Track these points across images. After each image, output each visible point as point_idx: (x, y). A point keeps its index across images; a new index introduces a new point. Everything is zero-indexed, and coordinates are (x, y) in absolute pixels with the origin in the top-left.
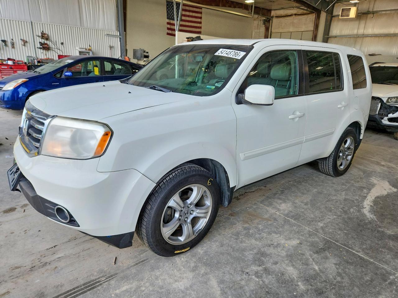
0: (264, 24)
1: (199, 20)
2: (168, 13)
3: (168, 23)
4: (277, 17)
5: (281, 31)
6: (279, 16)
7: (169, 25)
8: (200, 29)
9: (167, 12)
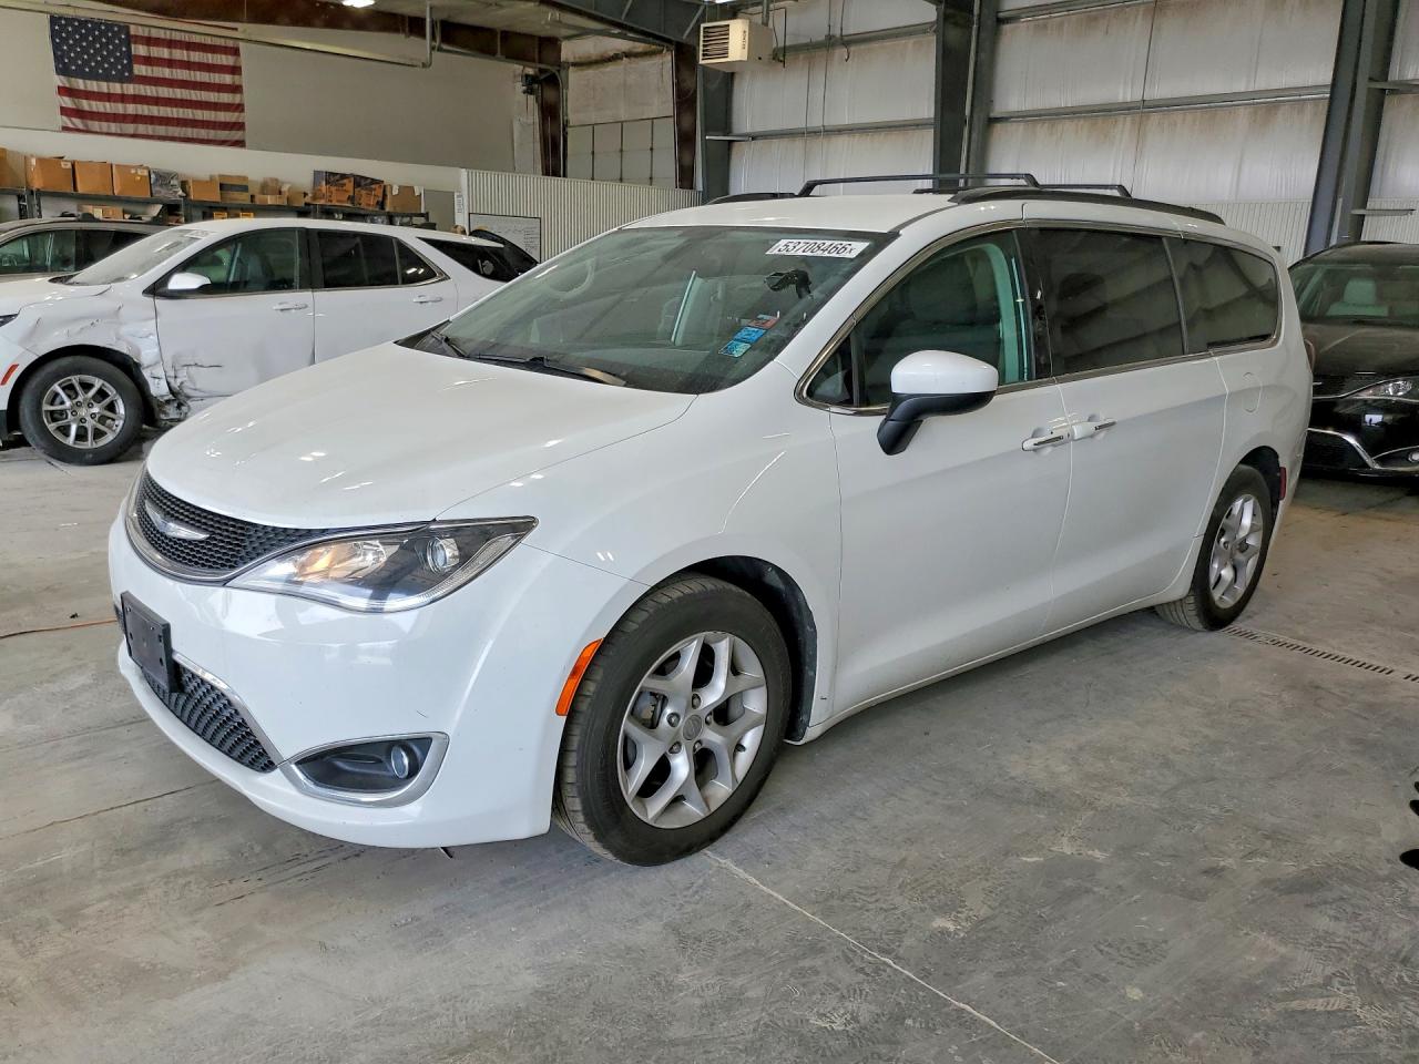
0: (529, 92)
2: (62, 50)
3: (63, 91)
4: (578, 64)
5: (594, 119)
6: (583, 60)
7: (66, 99)
8: (236, 114)
9: (56, 47)
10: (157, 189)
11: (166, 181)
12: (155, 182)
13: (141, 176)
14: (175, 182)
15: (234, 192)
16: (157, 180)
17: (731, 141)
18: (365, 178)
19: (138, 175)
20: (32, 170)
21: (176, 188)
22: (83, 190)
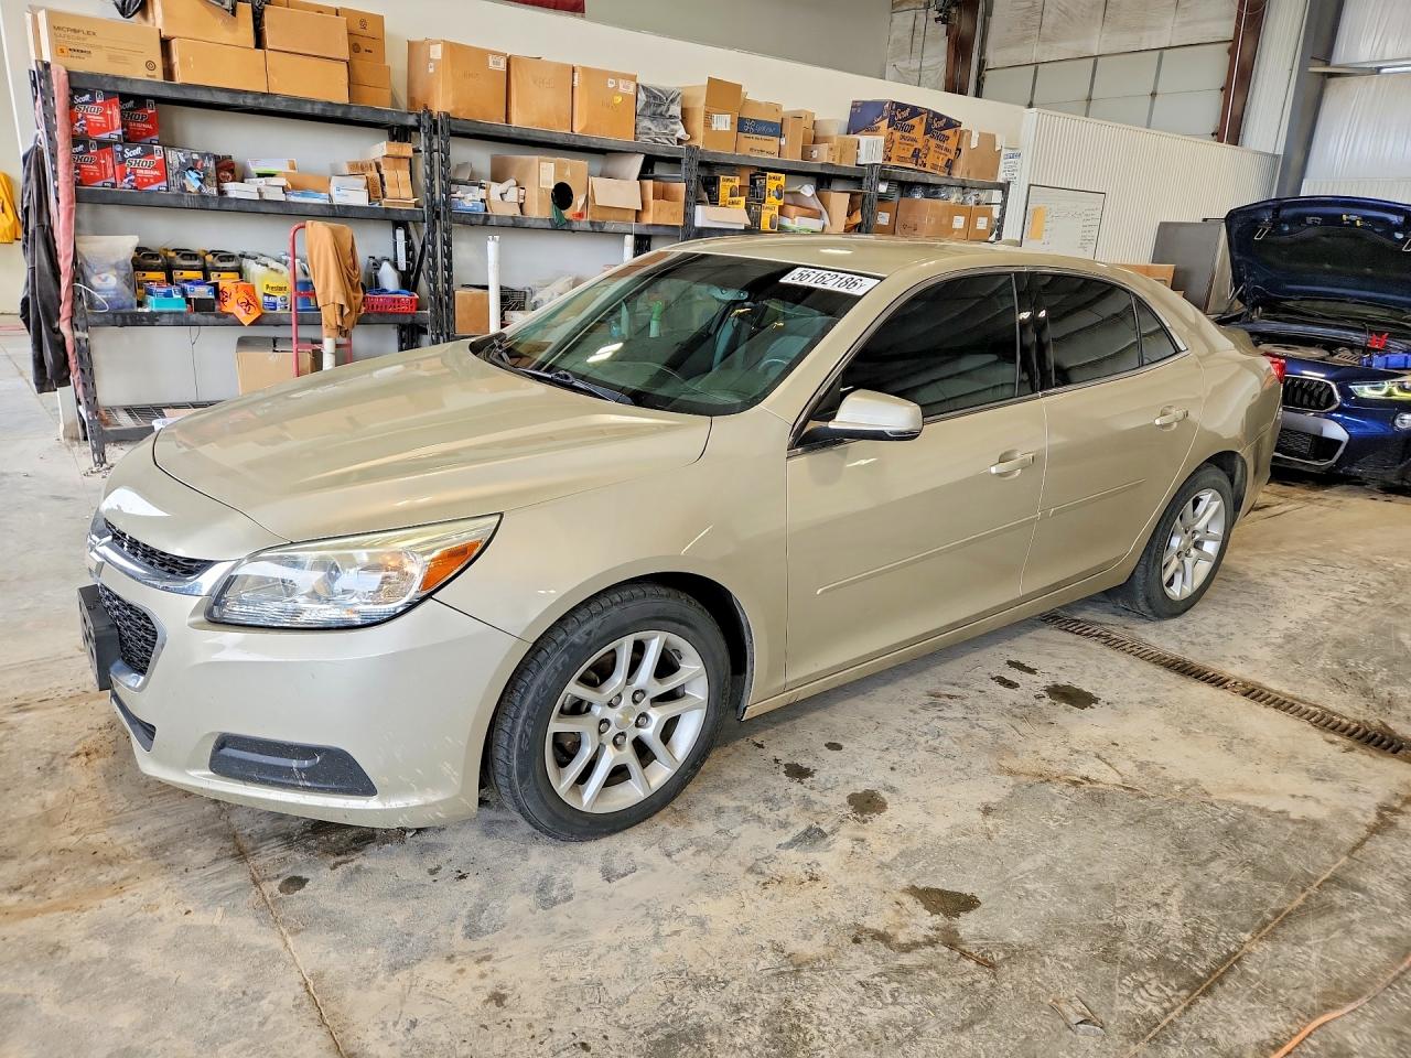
0: (945, 18)
5: (1036, 53)
10: (646, 123)
11: (664, 108)
12: (643, 110)
13: (624, 95)
14: (676, 110)
15: (760, 137)
16: (647, 105)
17: (1331, 75)
18: (939, 117)
19: (620, 94)
20: (431, 70)
21: (675, 123)
22: (520, 120)
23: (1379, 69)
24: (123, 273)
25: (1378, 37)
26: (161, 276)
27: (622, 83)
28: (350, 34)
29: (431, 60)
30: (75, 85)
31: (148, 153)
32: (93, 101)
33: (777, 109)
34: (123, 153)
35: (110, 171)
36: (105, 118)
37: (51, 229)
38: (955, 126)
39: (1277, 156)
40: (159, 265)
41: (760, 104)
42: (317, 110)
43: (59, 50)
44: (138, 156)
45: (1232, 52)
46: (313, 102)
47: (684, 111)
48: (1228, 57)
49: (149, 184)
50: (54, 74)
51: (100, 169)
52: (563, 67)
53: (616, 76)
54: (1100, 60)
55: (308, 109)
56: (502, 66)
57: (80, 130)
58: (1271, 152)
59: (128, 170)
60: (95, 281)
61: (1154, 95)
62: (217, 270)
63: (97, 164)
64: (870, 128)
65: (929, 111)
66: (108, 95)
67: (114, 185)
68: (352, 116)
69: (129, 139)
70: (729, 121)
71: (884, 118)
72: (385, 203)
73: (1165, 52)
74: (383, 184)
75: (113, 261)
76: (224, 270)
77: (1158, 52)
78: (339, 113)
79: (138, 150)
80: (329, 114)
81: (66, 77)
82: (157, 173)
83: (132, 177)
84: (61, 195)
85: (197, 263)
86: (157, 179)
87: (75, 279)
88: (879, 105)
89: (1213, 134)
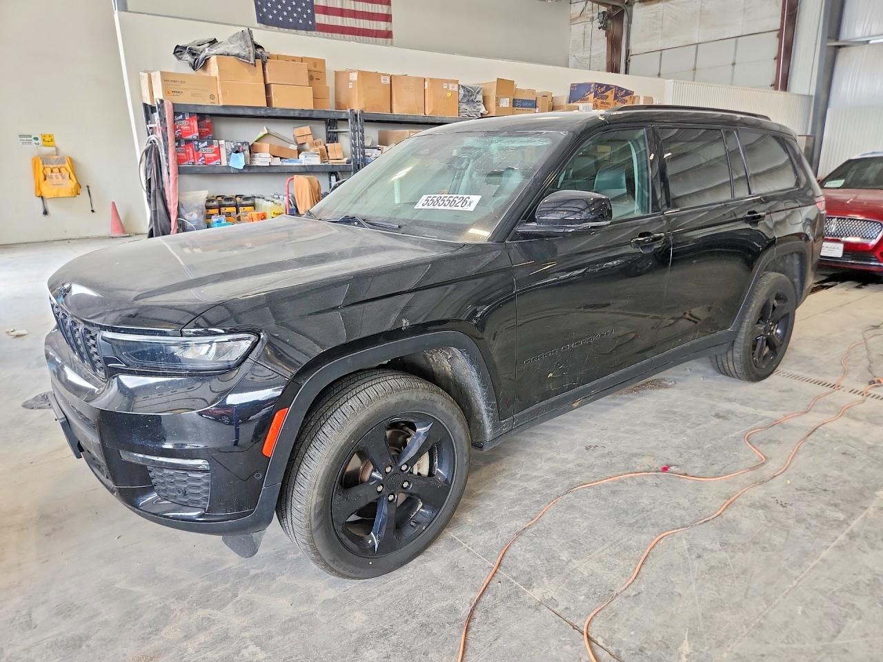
0: (604, 27)
1: (382, 26)
5: (659, 44)
10: (464, 106)
11: (473, 97)
12: (462, 99)
13: (452, 92)
14: (480, 98)
15: (524, 109)
16: (465, 96)
17: (840, 47)
18: (622, 89)
19: (449, 91)
20: (350, 87)
21: (479, 105)
22: (398, 111)
23: (868, 41)
24: (200, 211)
25: (867, 22)
26: (216, 211)
27: (451, 85)
28: (309, 71)
29: (351, 81)
30: (176, 111)
31: (210, 144)
32: (184, 119)
33: (533, 92)
34: (198, 145)
35: (192, 156)
36: (191, 127)
37: (163, 189)
38: (630, 94)
39: (811, 96)
40: (215, 206)
41: (524, 91)
42: (297, 115)
43: (166, 92)
44: (206, 147)
45: (780, 36)
46: (294, 110)
47: (484, 98)
48: (778, 40)
49: (210, 162)
50: (165, 105)
51: (186, 154)
52: (418, 79)
53: (448, 82)
54: (699, 46)
55: (292, 114)
56: (388, 82)
57: (178, 135)
58: (807, 93)
59: (201, 155)
60: (187, 216)
61: (734, 64)
62: (242, 206)
63: (185, 152)
64: (584, 99)
65: (616, 86)
66: (191, 114)
67: (193, 163)
68: (314, 116)
69: (201, 138)
70: (508, 102)
71: (591, 93)
72: (331, 162)
73: (739, 38)
74: (327, 152)
75: (196, 205)
76: (247, 205)
77: (734, 39)
78: (307, 115)
79: (206, 144)
80: (302, 116)
81: (172, 107)
82: (215, 155)
83: (203, 158)
84: (171, 171)
85: (232, 202)
86: (215, 158)
87: (179, 216)
88: (587, 86)
89: (771, 86)
